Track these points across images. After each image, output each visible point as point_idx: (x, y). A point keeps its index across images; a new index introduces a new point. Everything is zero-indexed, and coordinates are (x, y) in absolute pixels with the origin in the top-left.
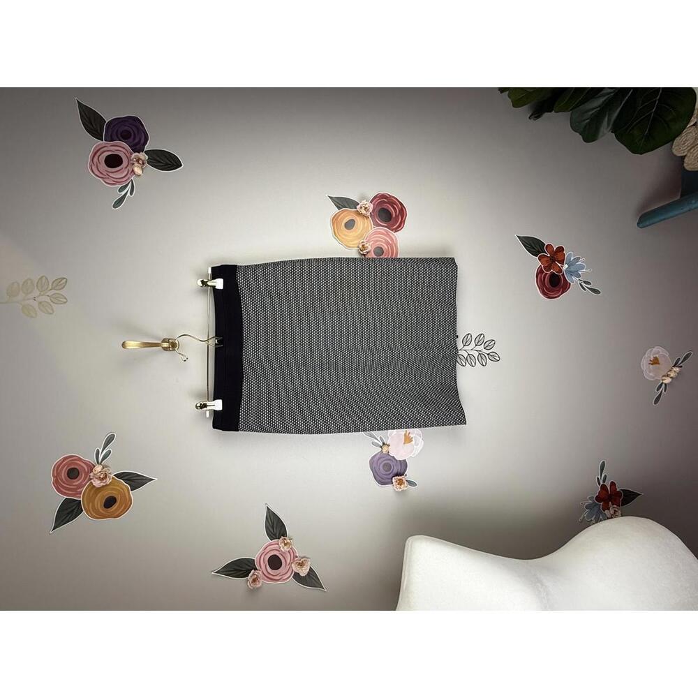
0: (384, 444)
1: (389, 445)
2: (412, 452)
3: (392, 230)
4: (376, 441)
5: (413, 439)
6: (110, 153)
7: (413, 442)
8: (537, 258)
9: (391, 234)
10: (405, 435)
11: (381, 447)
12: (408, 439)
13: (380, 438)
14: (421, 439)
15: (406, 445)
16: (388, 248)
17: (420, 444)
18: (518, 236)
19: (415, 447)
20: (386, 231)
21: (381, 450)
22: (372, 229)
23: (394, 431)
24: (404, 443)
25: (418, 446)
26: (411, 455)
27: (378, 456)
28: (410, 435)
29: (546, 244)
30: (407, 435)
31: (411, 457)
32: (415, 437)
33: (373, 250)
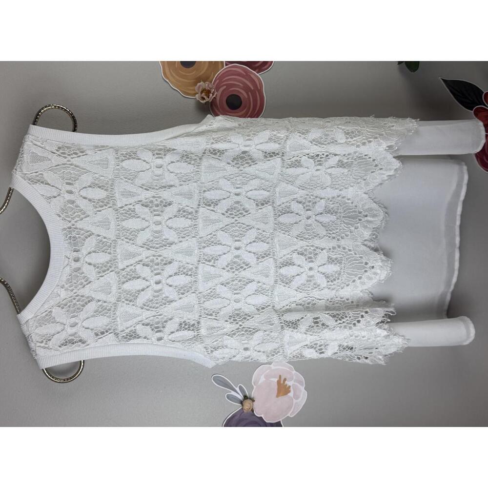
0: (246, 397)
1: (253, 401)
2: (289, 408)
3: (254, 70)
4: (233, 393)
5: (291, 387)
7: (291, 394)
8: (473, 112)
9: (252, 76)
10: (279, 382)
11: (241, 403)
12: (283, 389)
13: (241, 388)
14: (302, 388)
15: (280, 398)
16: (248, 95)
17: (301, 396)
18: (443, 79)
19: (295, 401)
20: (244, 70)
21: (242, 408)
22: (223, 67)
23: (263, 376)
24: (278, 396)
25: (300, 399)
26: (289, 415)
27: (236, 418)
28: (286, 382)
29: (485, 92)
30: (282, 382)
31: (288, 417)
32: (293, 384)
33: (225, 99)
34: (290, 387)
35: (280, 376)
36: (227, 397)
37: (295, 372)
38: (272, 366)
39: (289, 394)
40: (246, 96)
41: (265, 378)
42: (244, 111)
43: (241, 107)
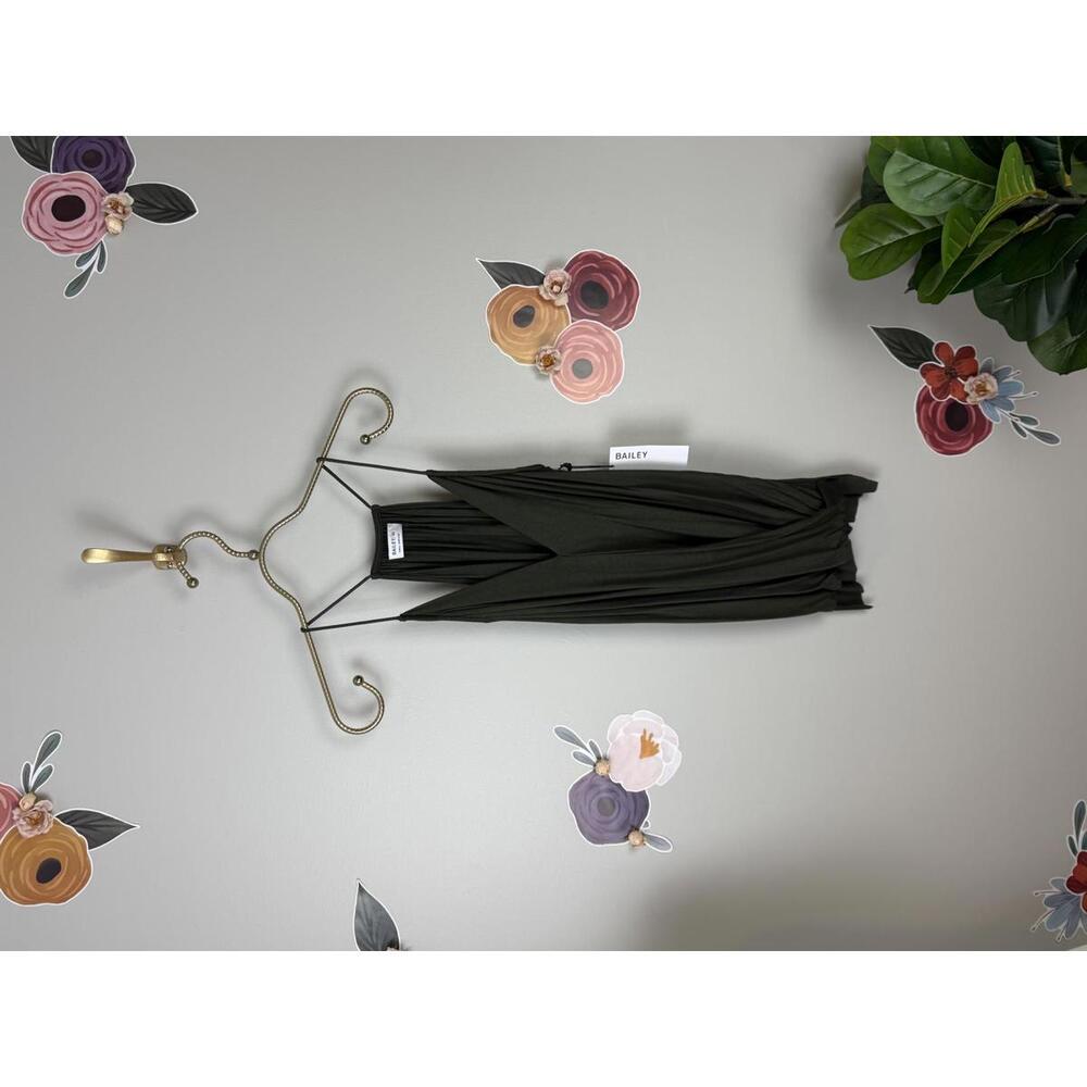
0: (599, 758)
1: (608, 761)
2: (657, 773)
3: (610, 325)
4: (582, 751)
5: (660, 748)
6: (63, 194)
7: (659, 755)
8: (918, 371)
9: (607, 334)
10: (643, 738)
11: (595, 765)
12: (648, 748)
13: (592, 744)
14: (676, 748)
15: (644, 759)
16: (602, 361)
17: (673, 759)
18: (874, 329)
19: (665, 764)
20: (597, 328)
21: (594, 771)
22: (568, 324)
23: (621, 730)
24: (641, 757)
25: (671, 763)
26: (657, 782)
27: (587, 782)
28: (653, 739)
29: (936, 343)
30: (647, 738)
31: (656, 786)
32: (663, 743)
33: (570, 366)
34: (658, 745)
35: (645, 732)
36: (575, 755)
37: (663, 726)
38: (633, 716)
39: (657, 755)
40: (599, 361)
41: (624, 731)
42: (597, 379)
43: (591, 377)
